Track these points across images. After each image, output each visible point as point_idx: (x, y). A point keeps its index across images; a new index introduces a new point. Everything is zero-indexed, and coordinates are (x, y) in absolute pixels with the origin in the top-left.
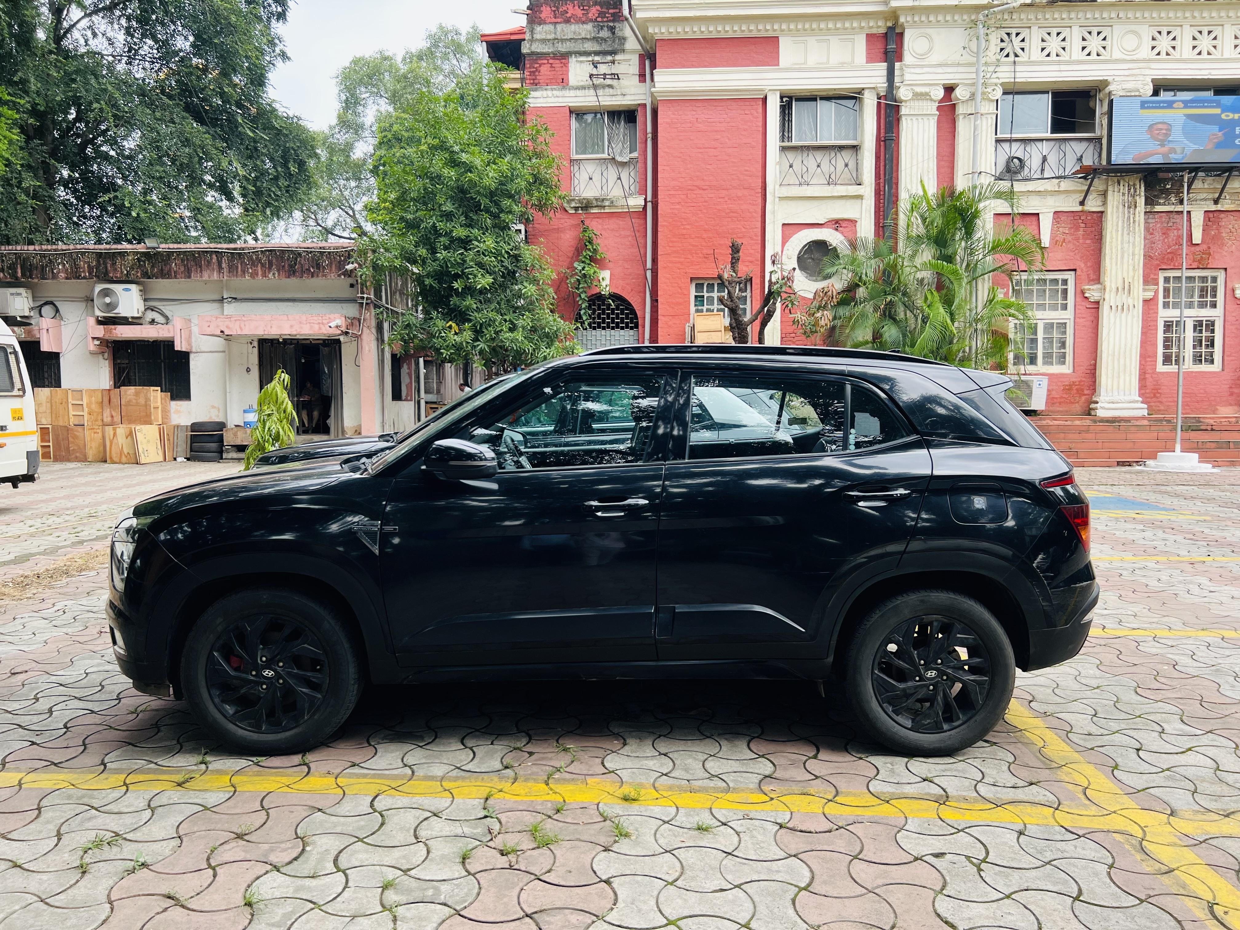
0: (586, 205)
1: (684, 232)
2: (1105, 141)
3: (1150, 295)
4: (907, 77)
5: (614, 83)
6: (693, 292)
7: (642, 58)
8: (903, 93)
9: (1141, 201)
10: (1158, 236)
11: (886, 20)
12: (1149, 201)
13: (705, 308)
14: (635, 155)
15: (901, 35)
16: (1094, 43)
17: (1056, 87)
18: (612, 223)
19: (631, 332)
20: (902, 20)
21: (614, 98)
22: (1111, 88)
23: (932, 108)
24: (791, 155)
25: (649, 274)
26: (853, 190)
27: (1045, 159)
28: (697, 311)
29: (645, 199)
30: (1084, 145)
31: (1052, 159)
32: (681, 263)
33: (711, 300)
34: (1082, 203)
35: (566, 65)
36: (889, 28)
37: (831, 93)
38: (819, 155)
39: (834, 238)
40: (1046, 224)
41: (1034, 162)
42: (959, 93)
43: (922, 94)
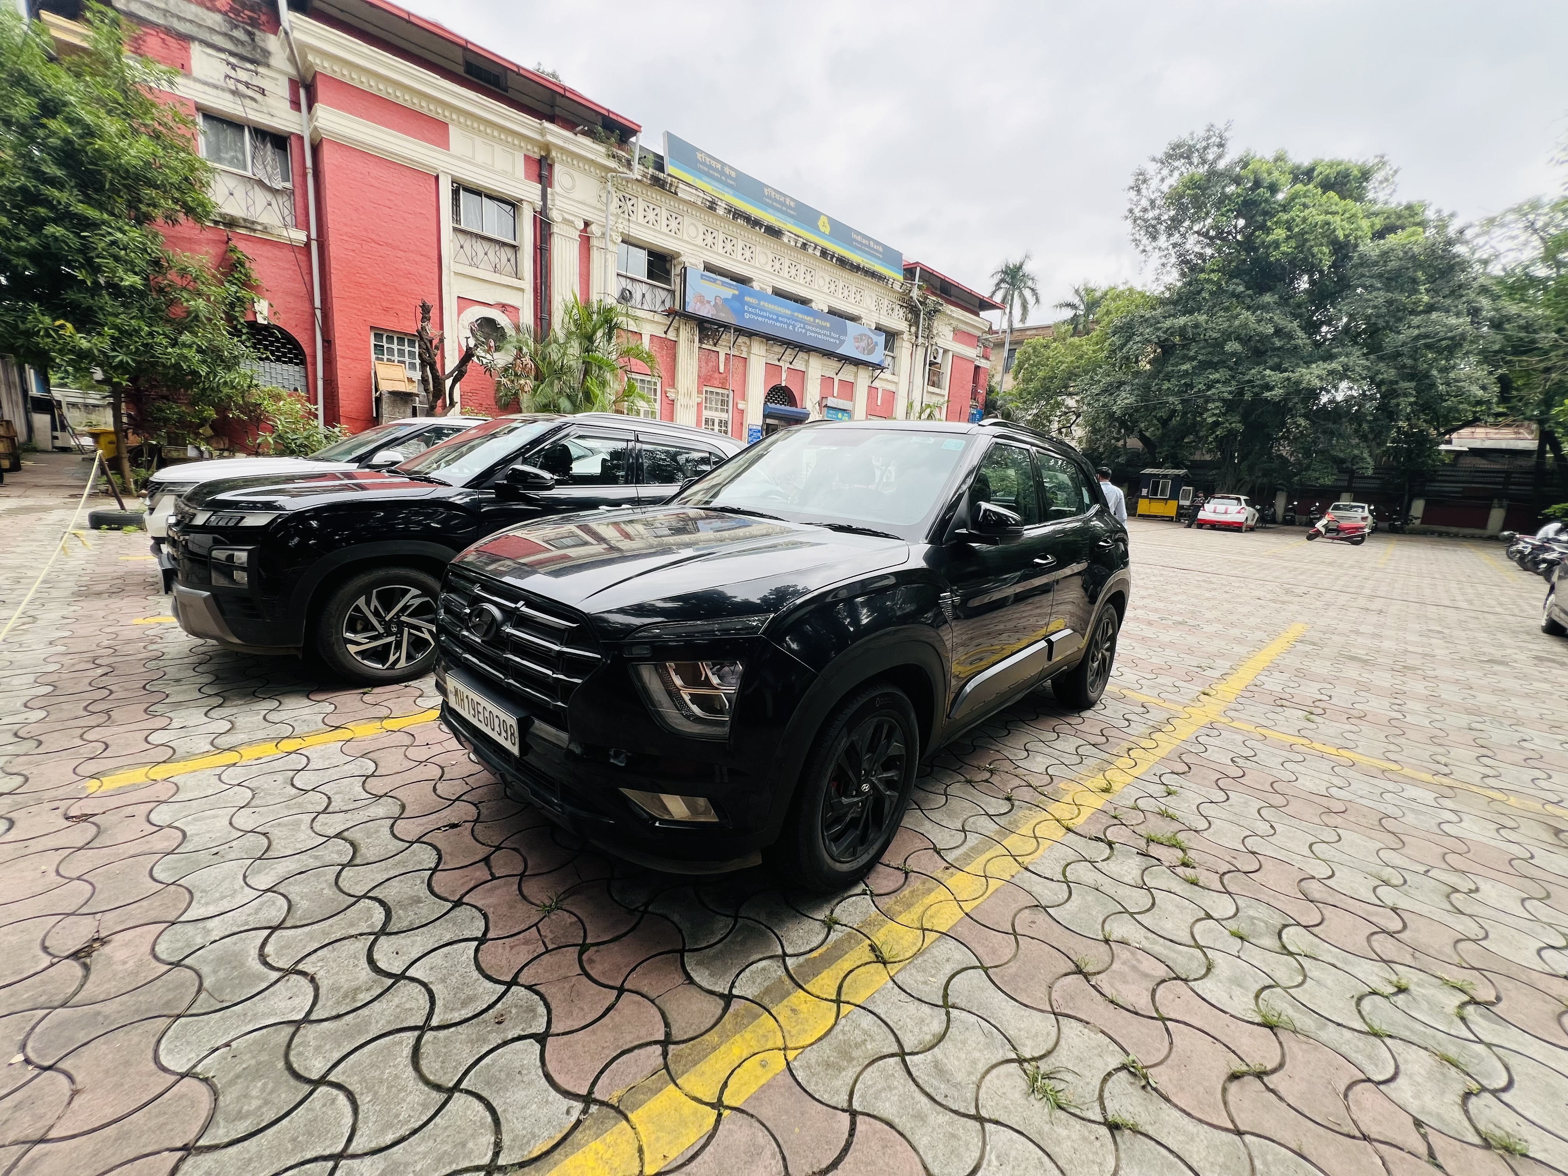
0: (231, 223)
1: (361, 280)
2: (677, 294)
3: (699, 400)
4: (557, 202)
5: (258, 96)
6: (373, 341)
7: (294, 85)
8: (554, 214)
9: (697, 339)
10: (703, 364)
11: (540, 149)
12: (700, 341)
13: (385, 357)
14: (288, 185)
15: (551, 166)
16: (673, 224)
17: (654, 248)
18: (266, 251)
19: (297, 368)
20: (554, 154)
21: (258, 114)
22: (683, 259)
23: (576, 235)
24: (461, 237)
25: (318, 313)
26: (515, 282)
27: (644, 295)
28: (378, 359)
29: (308, 236)
30: (666, 293)
31: (648, 297)
32: (359, 310)
33: (391, 351)
34: (666, 333)
35: (186, 50)
36: (542, 156)
37: (494, 194)
38: (486, 245)
39: (503, 320)
40: (646, 340)
41: (637, 296)
42: (593, 228)
43: (569, 221)
